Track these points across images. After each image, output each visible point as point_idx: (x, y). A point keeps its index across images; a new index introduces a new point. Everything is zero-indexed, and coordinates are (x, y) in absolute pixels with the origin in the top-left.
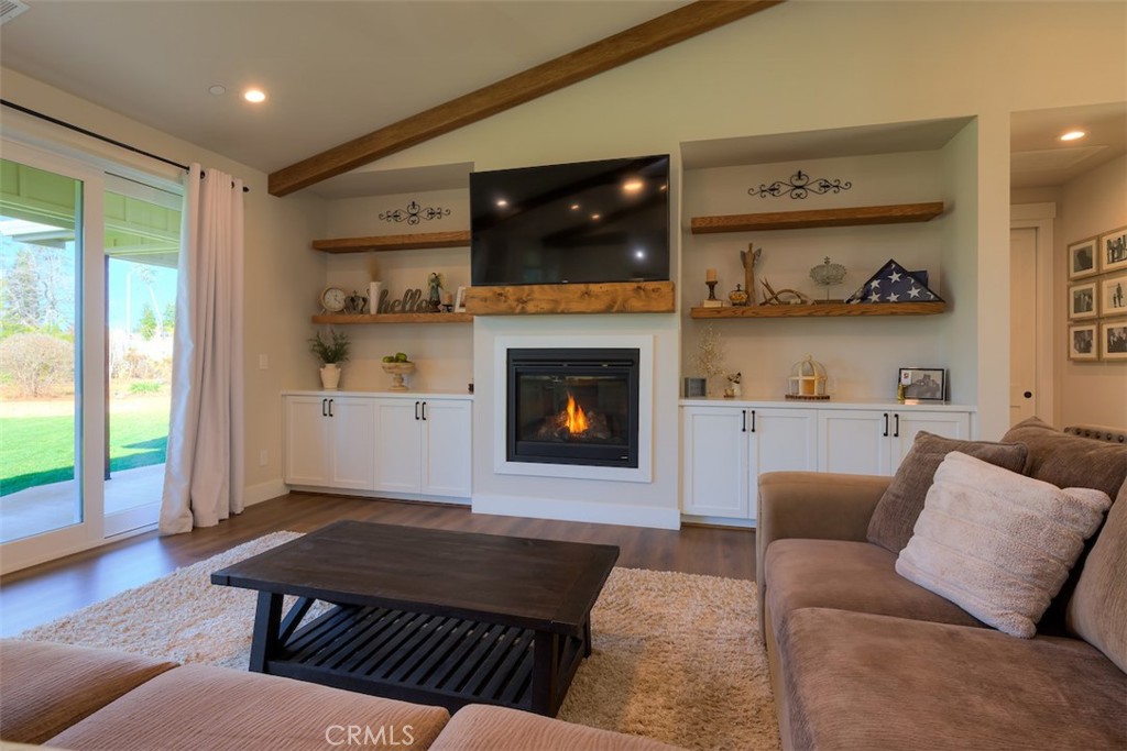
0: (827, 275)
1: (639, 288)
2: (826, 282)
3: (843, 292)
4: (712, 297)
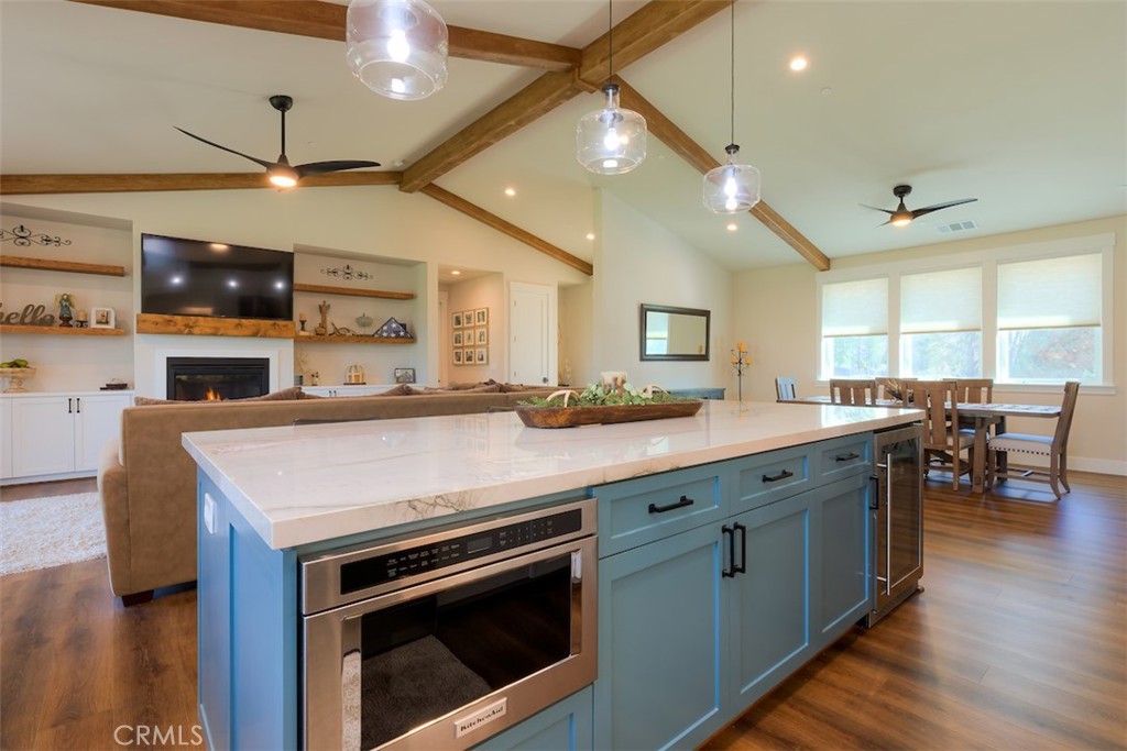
0: (364, 321)
1: (275, 324)
2: (364, 325)
3: (369, 331)
4: (303, 329)
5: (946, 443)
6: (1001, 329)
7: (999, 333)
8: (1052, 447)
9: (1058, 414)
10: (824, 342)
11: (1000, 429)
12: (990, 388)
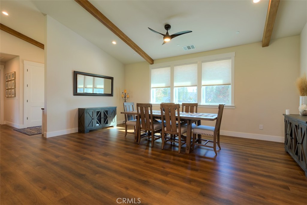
5: (176, 131)
6: (203, 86)
7: (202, 87)
8: (214, 132)
9: (216, 118)
10: (152, 90)
11: (199, 124)
12: (197, 107)
